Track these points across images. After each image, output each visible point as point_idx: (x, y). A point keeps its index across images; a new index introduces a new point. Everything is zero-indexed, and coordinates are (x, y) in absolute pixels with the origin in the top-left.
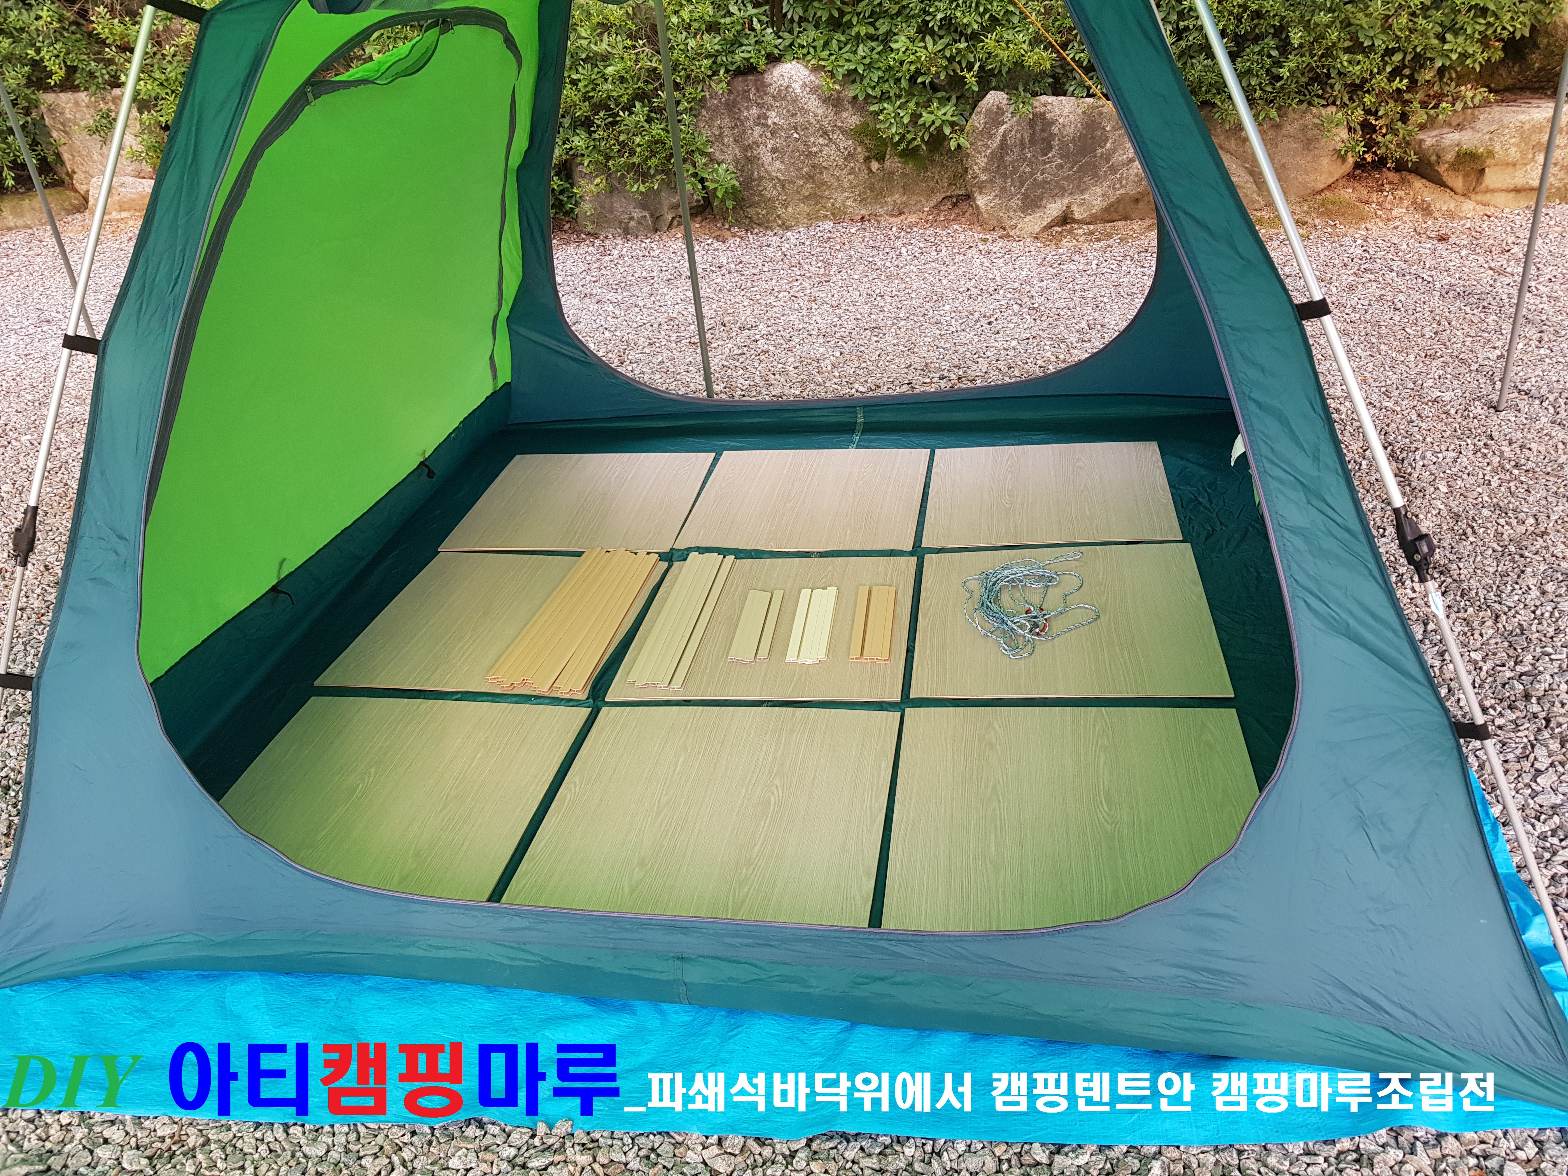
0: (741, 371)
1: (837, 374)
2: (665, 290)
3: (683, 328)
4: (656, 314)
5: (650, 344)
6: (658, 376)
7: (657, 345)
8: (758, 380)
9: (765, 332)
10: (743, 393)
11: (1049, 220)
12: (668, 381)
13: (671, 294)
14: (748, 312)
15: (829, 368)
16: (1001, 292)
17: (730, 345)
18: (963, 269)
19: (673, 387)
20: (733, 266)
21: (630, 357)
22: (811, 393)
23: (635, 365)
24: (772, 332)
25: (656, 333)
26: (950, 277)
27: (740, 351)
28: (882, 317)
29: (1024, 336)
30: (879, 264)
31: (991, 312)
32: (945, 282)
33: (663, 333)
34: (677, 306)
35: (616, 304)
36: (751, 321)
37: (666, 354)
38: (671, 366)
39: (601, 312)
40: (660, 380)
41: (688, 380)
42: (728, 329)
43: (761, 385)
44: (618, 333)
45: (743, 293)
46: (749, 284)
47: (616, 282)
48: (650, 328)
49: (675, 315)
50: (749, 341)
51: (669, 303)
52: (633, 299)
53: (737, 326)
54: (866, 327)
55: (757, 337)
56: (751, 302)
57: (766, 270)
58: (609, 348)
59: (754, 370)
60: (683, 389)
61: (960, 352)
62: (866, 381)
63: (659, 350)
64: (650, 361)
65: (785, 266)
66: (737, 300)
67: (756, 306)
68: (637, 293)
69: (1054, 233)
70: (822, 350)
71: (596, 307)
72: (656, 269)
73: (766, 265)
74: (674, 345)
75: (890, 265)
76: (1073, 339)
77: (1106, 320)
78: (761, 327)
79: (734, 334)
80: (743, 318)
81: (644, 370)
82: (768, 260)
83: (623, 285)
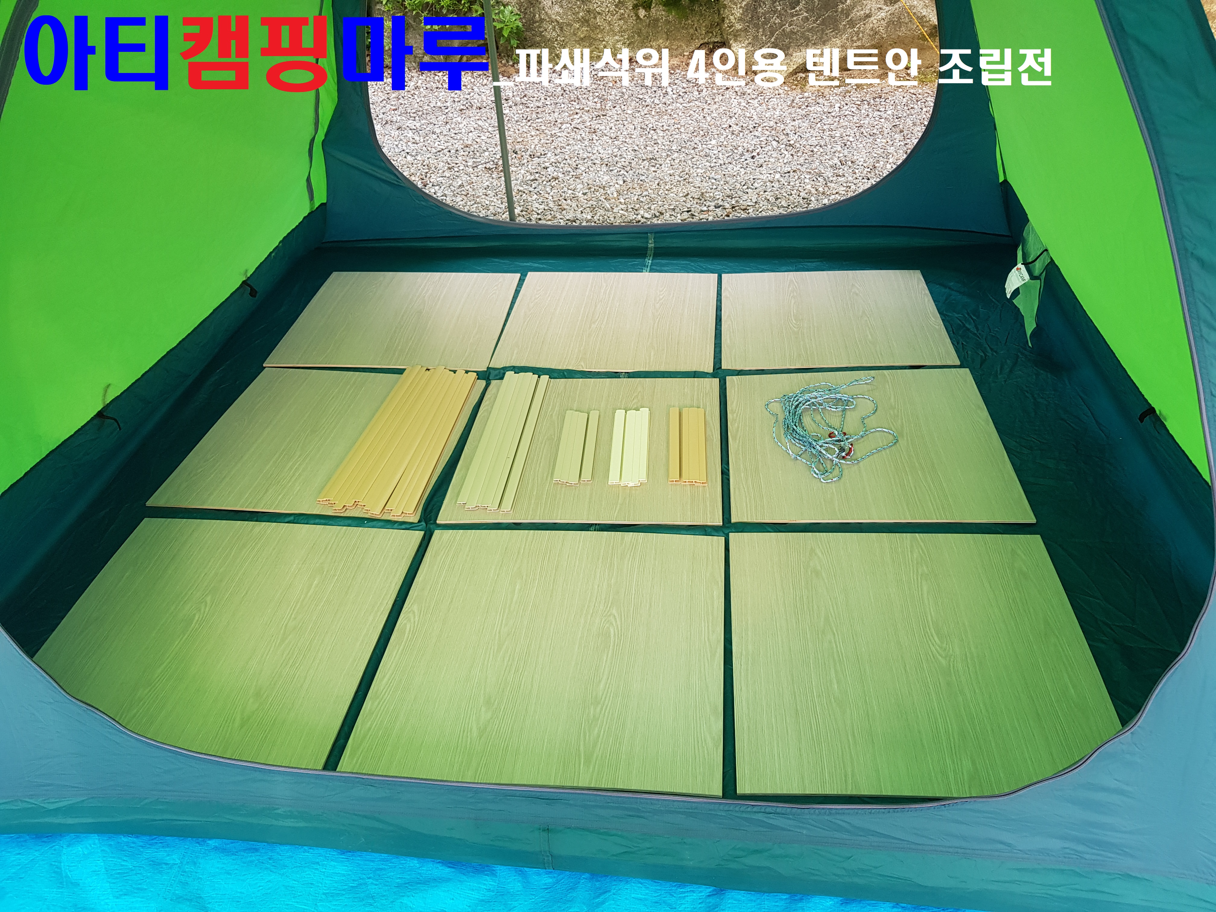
0: (535, 196)
1: (623, 201)
2: (459, 119)
3: (478, 154)
4: (452, 141)
5: (449, 168)
6: (459, 199)
7: (456, 169)
8: (551, 205)
9: (553, 160)
10: (539, 217)
11: (795, 67)
12: (469, 203)
13: (465, 123)
14: (536, 141)
15: (615, 195)
16: (760, 129)
17: (522, 172)
18: (724, 108)
19: (474, 210)
20: (518, 99)
21: (432, 180)
22: (601, 218)
23: (437, 188)
24: (560, 160)
25: (454, 158)
26: (713, 115)
27: (532, 177)
28: (657, 149)
29: (786, 170)
30: (648, 100)
31: (753, 148)
32: (709, 119)
33: (460, 158)
34: (470, 134)
35: (416, 131)
36: (540, 150)
37: (465, 178)
38: (470, 190)
39: (402, 138)
40: (461, 203)
41: (488, 203)
42: (519, 156)
43: (555, 209)
44: (419, 158)
45: (529, 124)
46: (534, 116)
47: (414, 111)
48: (448, 153)
49: (470, 143)
50: (539, 168)
51: (463, 130)
52: (431, 126)
53: (528, 153)
54: (644, 158)
55: (547, 164)
56: (538, 132)
57: (548, 103)
58: (412, 171)
59: (547, 196)
60: (483, 212)
61: (731, 183)
62: (649, 208)
63: (458, 174)
64: (451, 185)
65: (566, 101)
66: (525, 130)
67: (542, 136)
68: (434, 120)
69: (799, 79)
70: (606, 178)
71: (397, 133)
72: (450, 100)
73: (548, 99)
74: (471, 170)
75: (658, 102)
76: (829, 173)
77: (855, 158)
78: (549, 155)
79: (525, 161)
80: (533, 147)
81: (446, 192)
82: (549, 94)
83: (419, 114)
